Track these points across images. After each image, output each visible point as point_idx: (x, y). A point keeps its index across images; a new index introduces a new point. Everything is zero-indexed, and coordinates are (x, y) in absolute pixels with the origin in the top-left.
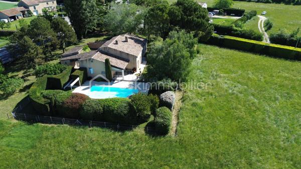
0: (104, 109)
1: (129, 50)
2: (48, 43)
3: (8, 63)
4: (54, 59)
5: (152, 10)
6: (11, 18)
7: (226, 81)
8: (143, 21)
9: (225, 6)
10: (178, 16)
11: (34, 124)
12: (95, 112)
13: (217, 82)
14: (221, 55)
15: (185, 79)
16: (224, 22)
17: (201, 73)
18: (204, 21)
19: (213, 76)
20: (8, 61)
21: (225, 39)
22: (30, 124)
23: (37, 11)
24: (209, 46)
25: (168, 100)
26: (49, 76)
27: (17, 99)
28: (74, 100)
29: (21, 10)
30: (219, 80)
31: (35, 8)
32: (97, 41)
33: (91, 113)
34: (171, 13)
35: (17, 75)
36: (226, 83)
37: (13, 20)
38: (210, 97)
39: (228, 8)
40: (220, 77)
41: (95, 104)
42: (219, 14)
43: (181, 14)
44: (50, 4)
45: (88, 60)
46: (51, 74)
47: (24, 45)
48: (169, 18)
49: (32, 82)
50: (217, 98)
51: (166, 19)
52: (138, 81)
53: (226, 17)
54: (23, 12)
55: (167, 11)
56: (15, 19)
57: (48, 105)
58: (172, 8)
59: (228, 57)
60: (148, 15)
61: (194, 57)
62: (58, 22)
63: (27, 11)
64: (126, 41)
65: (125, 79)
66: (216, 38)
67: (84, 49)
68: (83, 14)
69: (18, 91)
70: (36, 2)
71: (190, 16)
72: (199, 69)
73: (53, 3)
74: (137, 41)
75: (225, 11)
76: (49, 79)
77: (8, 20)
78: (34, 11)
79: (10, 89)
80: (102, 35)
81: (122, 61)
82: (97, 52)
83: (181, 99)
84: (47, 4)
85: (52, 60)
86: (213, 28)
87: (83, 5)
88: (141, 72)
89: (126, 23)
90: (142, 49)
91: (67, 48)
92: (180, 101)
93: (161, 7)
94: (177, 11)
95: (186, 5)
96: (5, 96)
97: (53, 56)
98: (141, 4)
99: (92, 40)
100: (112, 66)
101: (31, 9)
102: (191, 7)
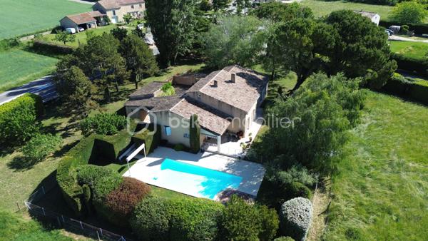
0: (170, 223)
1: (234, 100)
2: (111, 76)
3: (54, 99)
4: (120, 99)
5: (284, 29)
6: (81, 26)
7: (420, 182)
8: (266, 46)
9: (412, 20)
10: (330, 42)
11: (52, 232)
12: (155, 229)
13: (402, 182)
14: (407, 118)
15: (336, 168)
16: (411, 48)
17: (366, 154)
18: (379, 51)
19: (391, 163)
20: (55, 97)
21: (414, 85)
22: (46, 231)
23: (117, 18)
24: (382, 96)
25: (298, 222)
26: (99, 137)
27: (45, 169)
28: (123, 195)
29: (95, 16)
30: (404, 176)
31: (114, 14)
32: (190, 71)
33: (146, 229)
34: (317, 36)
35: (60, 124)
36: (420, 185)
37: (83, 29)
38: (387, 217)
39: (417, 24)
40: (407, 169)
41: (157, 212)
42: (400, 32)
43: (337, 39)
44: (136, 6)
45: (163, 113)
46: (101, 133)
47: (70, 81)
48: (312, 45)
49: (77, 138)
50: (401, 222)
51: (307, 46)
52: (245, 159)
53: (414, 39)
54: (98, 19)
55: (311, 32)
56: (85, 28)
57: (78, 200)
58: (319, 28)
59: (421, 123)
60: (275, 36)
61: (356, 124)
62: (130, 42)
63: (104, 17)
64: (232, 81)
65: (221, 152)
66: (398, 82)
67: (165, 89)
68: (172, 28)
69: (51, 155)
70: (117, 5)
71: (353, 42)
72: (364, 145)
73: (141, 6)
74: (251, 81)
75: (411, 28)
76: (97, 141)
77: (76, 29)
78: (113, 18)
79: (37, 153)
80: (199, 62)
81: (220, 119)
82: (181, 98)
83: (324, 213)
84: (133, 7)
85: (116, 100)
86: (396, 65)
87: (172, 15)
88: (251, 140)
89: (237, 47)
90: (258, 96)
91: (143, 81)
92: (323, 217)
93: (300, 25)
94: (328, 33)
95: (346, 21)
96: (30, 162)
97: (120, 93)
98: (265, 16)
99: (184, 69)
100: (202, 127)
101: (109, 14)
102: (357, 26)
